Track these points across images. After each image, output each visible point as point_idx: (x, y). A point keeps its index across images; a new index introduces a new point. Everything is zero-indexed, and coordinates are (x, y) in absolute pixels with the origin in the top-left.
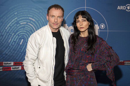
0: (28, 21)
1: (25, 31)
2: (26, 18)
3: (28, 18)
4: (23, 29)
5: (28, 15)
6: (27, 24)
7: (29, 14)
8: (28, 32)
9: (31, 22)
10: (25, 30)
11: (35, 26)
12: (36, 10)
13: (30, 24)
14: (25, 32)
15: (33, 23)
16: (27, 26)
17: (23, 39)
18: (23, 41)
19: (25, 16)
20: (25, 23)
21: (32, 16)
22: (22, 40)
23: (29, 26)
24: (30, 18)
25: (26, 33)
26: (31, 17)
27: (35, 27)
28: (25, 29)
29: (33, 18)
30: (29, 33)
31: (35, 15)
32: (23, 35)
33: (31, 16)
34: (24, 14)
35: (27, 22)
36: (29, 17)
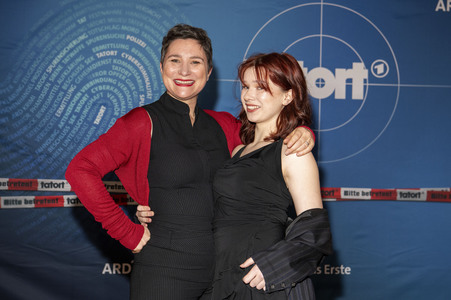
0: (123, 46)
1: (114, 82)
2: (114, 36)
3: (122, 36)
4: (105, 73)
5: (124, 28)
6: (118, 57)
7: (127, 24)
8: (123, 82)
9: (133, 50)
10: (113, 77)
11: (147, 62)
12: (150, 12)
13: (130, 58)
14: (111, 84)
15: (140, 55)
16: (120, 62)
17: (105, 105)
18: (105, 114)
19: (114, 32)
20: (112, 53)
21: (137, 31)
22: (102, 110)
23: (124, 64)
24: (128, 37)
25: (116, 86)
26: (132, 34)
27: (146, 68)
28: (111, 73)
29: (138, 36)
30: (127, 85)
31: (146, 27)
32: (105, 92)
33: (133, 30)
34: (111, 24)
35: (120, 51)
36: (126, 33)
